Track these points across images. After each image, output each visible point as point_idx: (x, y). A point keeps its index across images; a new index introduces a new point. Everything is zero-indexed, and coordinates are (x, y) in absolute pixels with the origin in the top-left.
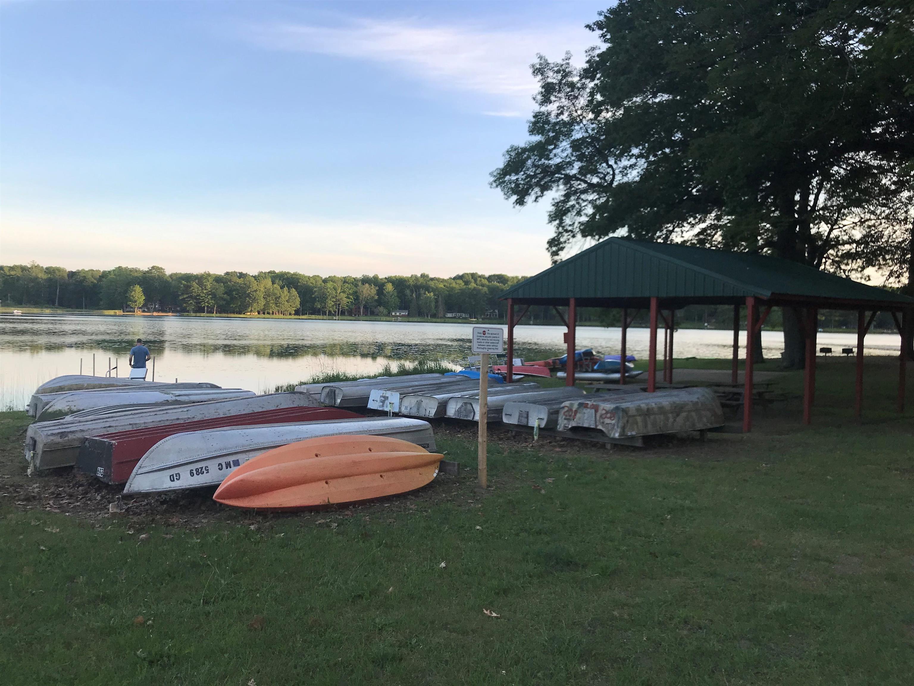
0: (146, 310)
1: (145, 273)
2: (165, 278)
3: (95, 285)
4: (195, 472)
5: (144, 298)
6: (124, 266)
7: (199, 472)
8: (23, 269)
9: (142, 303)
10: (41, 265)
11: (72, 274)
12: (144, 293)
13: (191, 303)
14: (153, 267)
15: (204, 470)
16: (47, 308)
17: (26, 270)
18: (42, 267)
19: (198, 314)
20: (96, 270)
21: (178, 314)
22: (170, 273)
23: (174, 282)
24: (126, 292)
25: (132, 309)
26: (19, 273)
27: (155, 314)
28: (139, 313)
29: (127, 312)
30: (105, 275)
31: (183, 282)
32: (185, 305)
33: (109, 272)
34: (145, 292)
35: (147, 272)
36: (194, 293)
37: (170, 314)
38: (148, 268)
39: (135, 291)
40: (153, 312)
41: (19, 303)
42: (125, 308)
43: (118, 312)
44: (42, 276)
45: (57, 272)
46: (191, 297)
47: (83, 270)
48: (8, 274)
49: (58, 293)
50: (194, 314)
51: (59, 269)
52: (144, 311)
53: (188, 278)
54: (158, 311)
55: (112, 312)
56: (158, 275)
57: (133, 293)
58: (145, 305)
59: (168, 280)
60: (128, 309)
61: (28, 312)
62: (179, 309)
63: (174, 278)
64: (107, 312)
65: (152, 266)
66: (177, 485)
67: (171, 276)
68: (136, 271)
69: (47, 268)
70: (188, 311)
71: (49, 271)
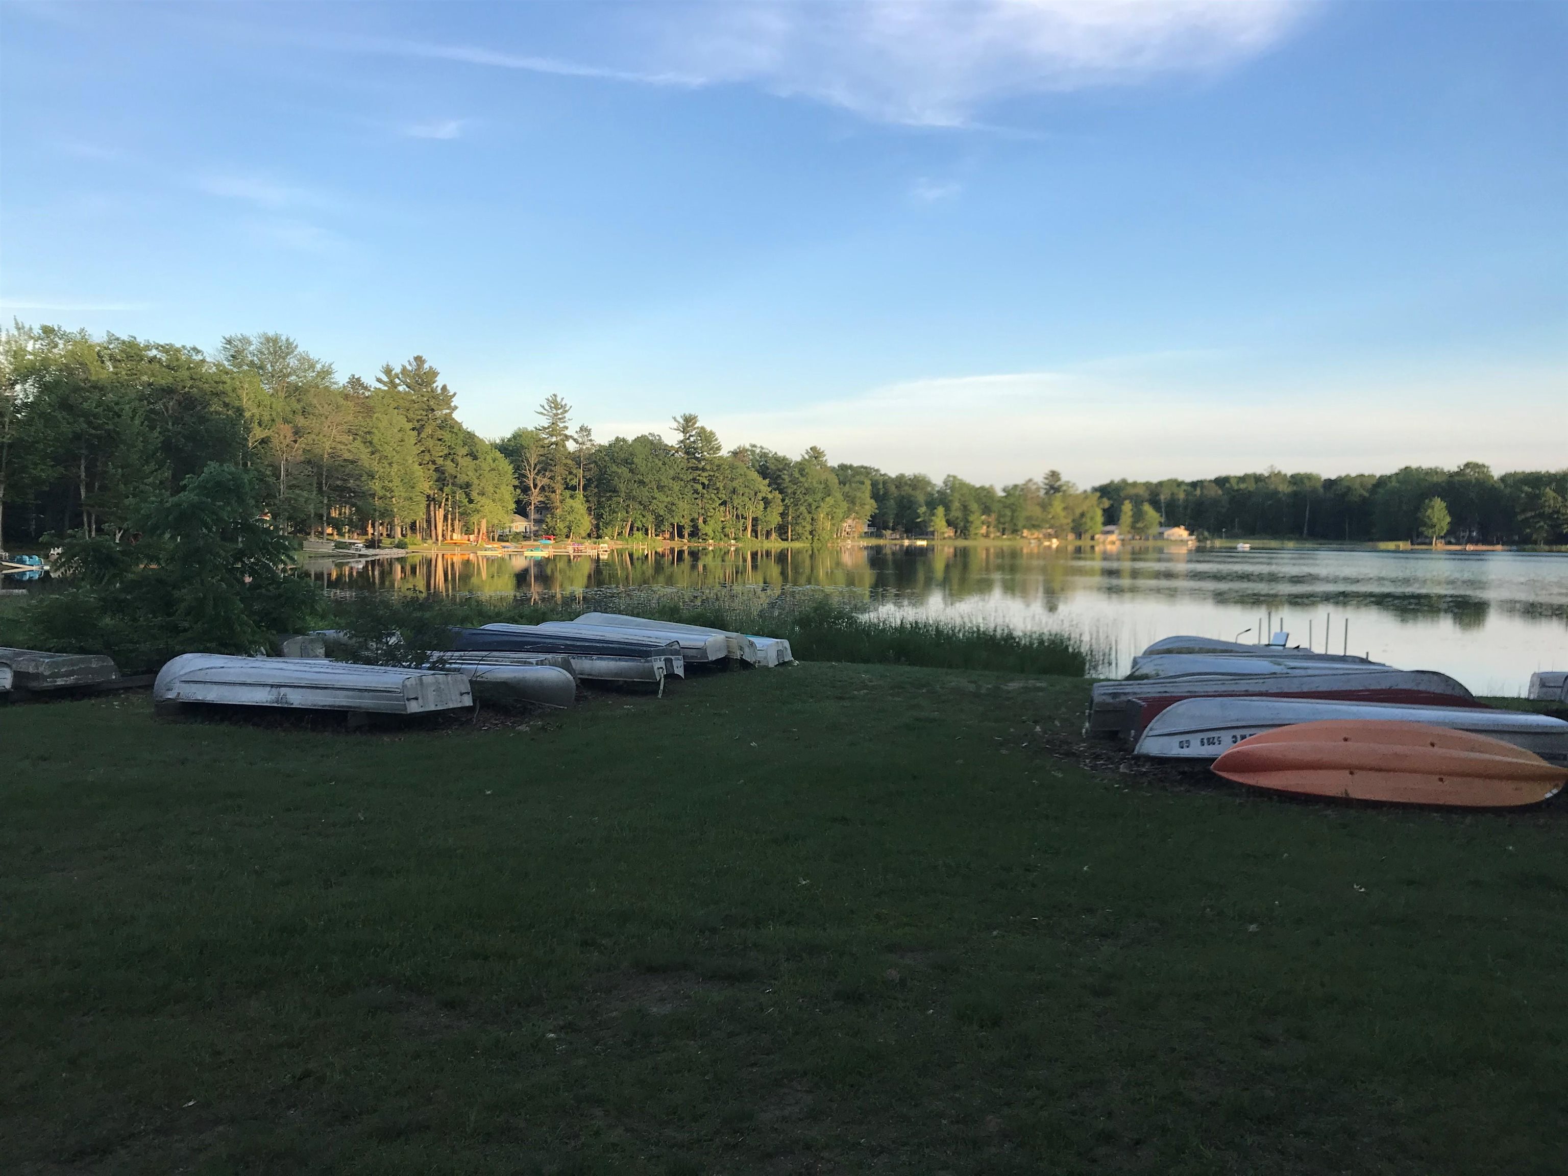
0: (1453, 540)
1: (1451, 475)
2: (1492, 481)
3: (1364, 500)
4: (1205, 741)
5: (1448, 519)
6: (1414, 465)
7: (1211, 742)
8: (1258, 478)
9: (1446, 528)
10: (1283, 472)
11: (1330, 484)
12: (1449, 512)
13: (1541, 527)
14: (1467, 465)
15: (1216, 740)
16: (1290, 539)
17: (1261, 481)
18: (1285, 475)
19: (1554, 548)
20: (1369, 476)
21: (1514, 548)
22: (1503, 473)
23: (1508, 490)
24: (1417, 509)
25: (1427, 541)
26: (1252, 487)
27: (1470, 547)
28: (1439, 545)
29: (1419, 544)
30: (1382, 482)
31: (1526, 488)
32: (1528, 531)
33: (1390, 477)
34: (1451, 510)
35: (1457, 474)
36: (1547, 509)
37: (1499, 547)
38: (1459, 467)
39: (1433, 508)
40: (1466, 544)
41: (1249, 532)
42: (1415, 538)
43: (1402, 545)
44: (1284, 488)
45: (1306, 481)
46: (1541, 516)
47: (1347, 476)
48: (1236, 488)
49: (1307, 516)
50: (1547, 548)
51: (1309, 477)
52: (1450, 543)
53: (1536, 481)
54: (1476, 542)
55: (1391, 545)
56: (1476, 478)
57: (1430, 511)
58: (1449, 533)
59: (1496, 485)
60: (1419, 540)
61: (1261, 546)
62: (1516, 538)
63: (1510, 481)
64: (1383, 545)
65: (1465, 462)
66: (1186, 753)
67: (1503, 479)
68: (1437, 473)
69: (1292, 476)
70: (1535, 543)
71: (1296, 480)
